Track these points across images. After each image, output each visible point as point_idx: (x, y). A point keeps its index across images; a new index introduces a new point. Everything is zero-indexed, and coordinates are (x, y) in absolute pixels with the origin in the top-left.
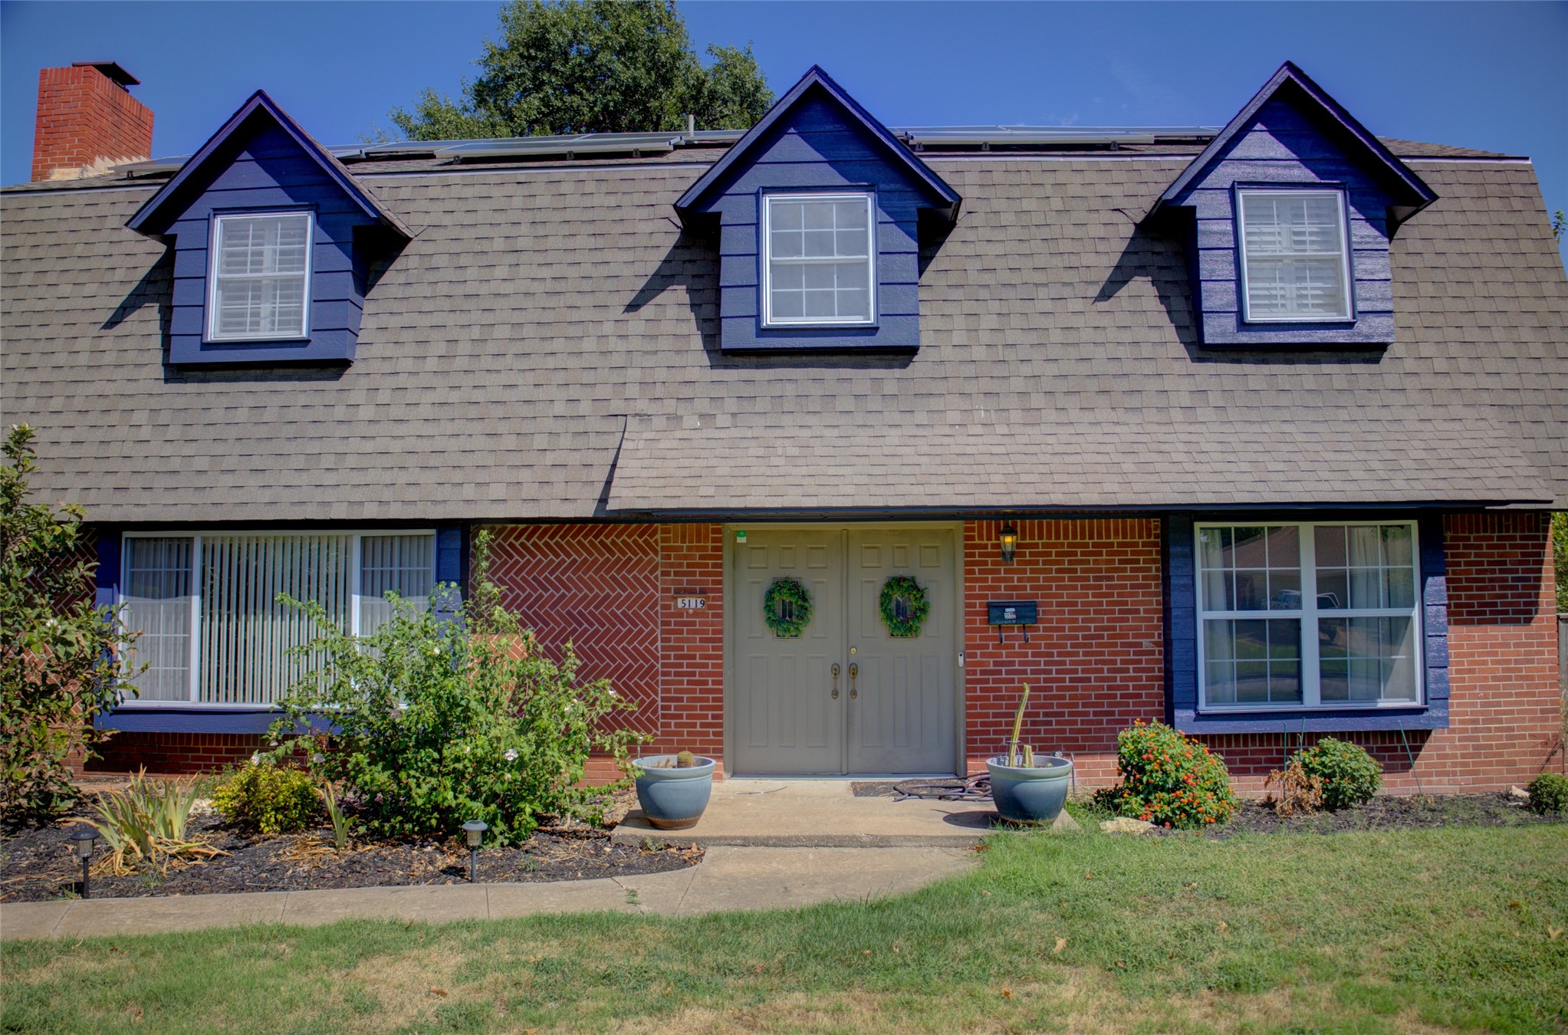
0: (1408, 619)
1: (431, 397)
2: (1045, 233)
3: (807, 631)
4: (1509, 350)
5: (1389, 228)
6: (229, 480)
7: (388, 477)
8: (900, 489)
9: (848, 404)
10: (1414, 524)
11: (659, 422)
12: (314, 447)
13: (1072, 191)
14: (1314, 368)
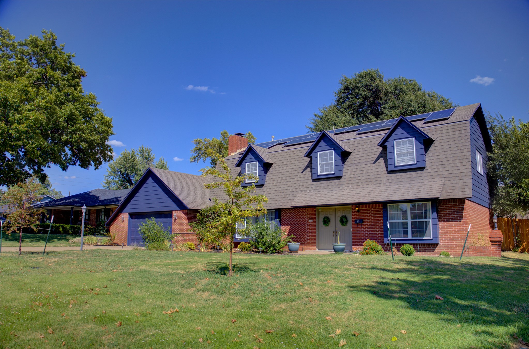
0: (429, 221)
1: (274, 190)
2: (366, 152)
3: (329, 225)
9: (330, 187)
10: (430, 202)
11: (303, 192)
13: (373, 143)
14: (410, 173)
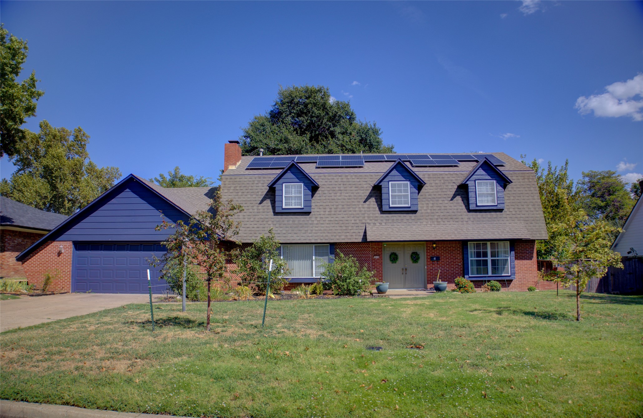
0: (508, 259)
1: (327, 219)
2: (440, 187)
3: (397, 262)
4: (527, 209)
5: (504, 187)
6: (290, 235)
7: (321, 235)
8: (417, 237)
9: (405, 221)
10: (509, 242)
11: (372, 224)
12: (306, 229)
13: (446, 179)
14: (490, 213)
